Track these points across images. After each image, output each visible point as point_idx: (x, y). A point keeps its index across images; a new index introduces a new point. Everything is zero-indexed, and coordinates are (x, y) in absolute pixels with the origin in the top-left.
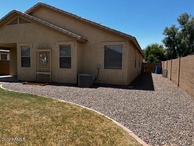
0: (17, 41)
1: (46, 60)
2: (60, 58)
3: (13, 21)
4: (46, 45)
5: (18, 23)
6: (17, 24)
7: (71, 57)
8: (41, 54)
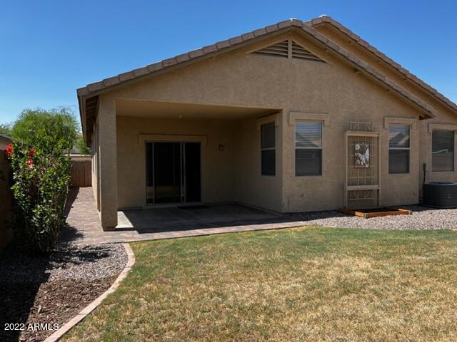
0: (285, 104)
1: (368, 158)
2: (391, 152)
3: (273, 46)
4: (361, 121)
5: (290, 54)
6: (285, 59)
7: (409, 150)
8: (357, 143)
